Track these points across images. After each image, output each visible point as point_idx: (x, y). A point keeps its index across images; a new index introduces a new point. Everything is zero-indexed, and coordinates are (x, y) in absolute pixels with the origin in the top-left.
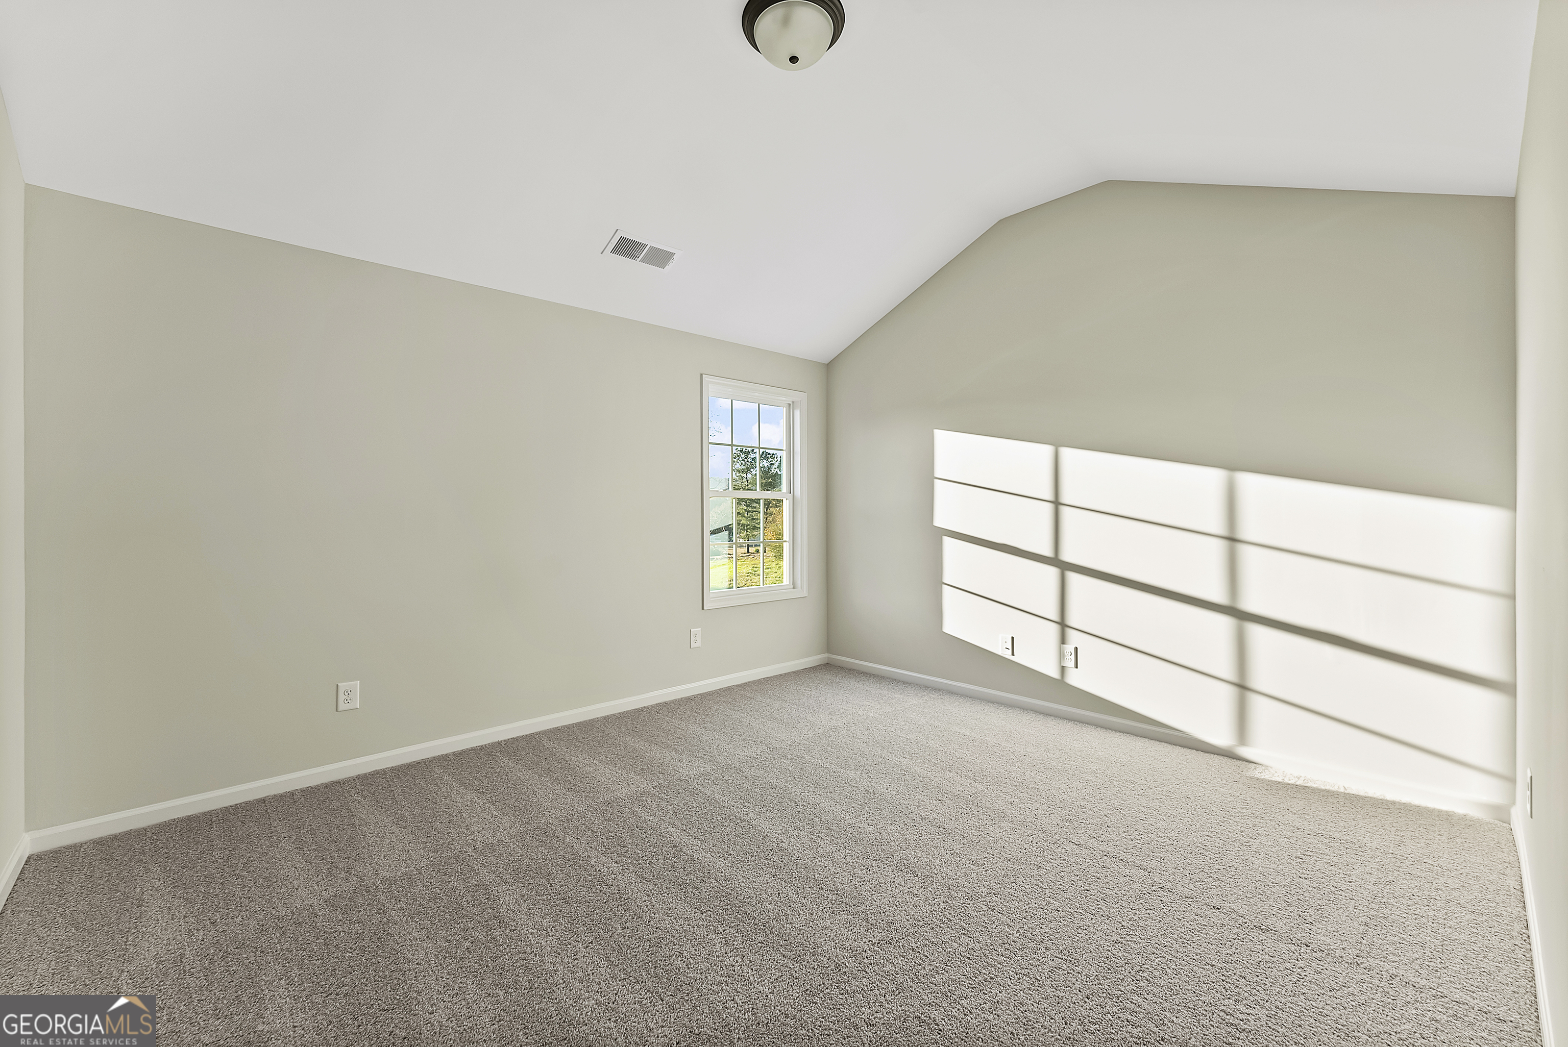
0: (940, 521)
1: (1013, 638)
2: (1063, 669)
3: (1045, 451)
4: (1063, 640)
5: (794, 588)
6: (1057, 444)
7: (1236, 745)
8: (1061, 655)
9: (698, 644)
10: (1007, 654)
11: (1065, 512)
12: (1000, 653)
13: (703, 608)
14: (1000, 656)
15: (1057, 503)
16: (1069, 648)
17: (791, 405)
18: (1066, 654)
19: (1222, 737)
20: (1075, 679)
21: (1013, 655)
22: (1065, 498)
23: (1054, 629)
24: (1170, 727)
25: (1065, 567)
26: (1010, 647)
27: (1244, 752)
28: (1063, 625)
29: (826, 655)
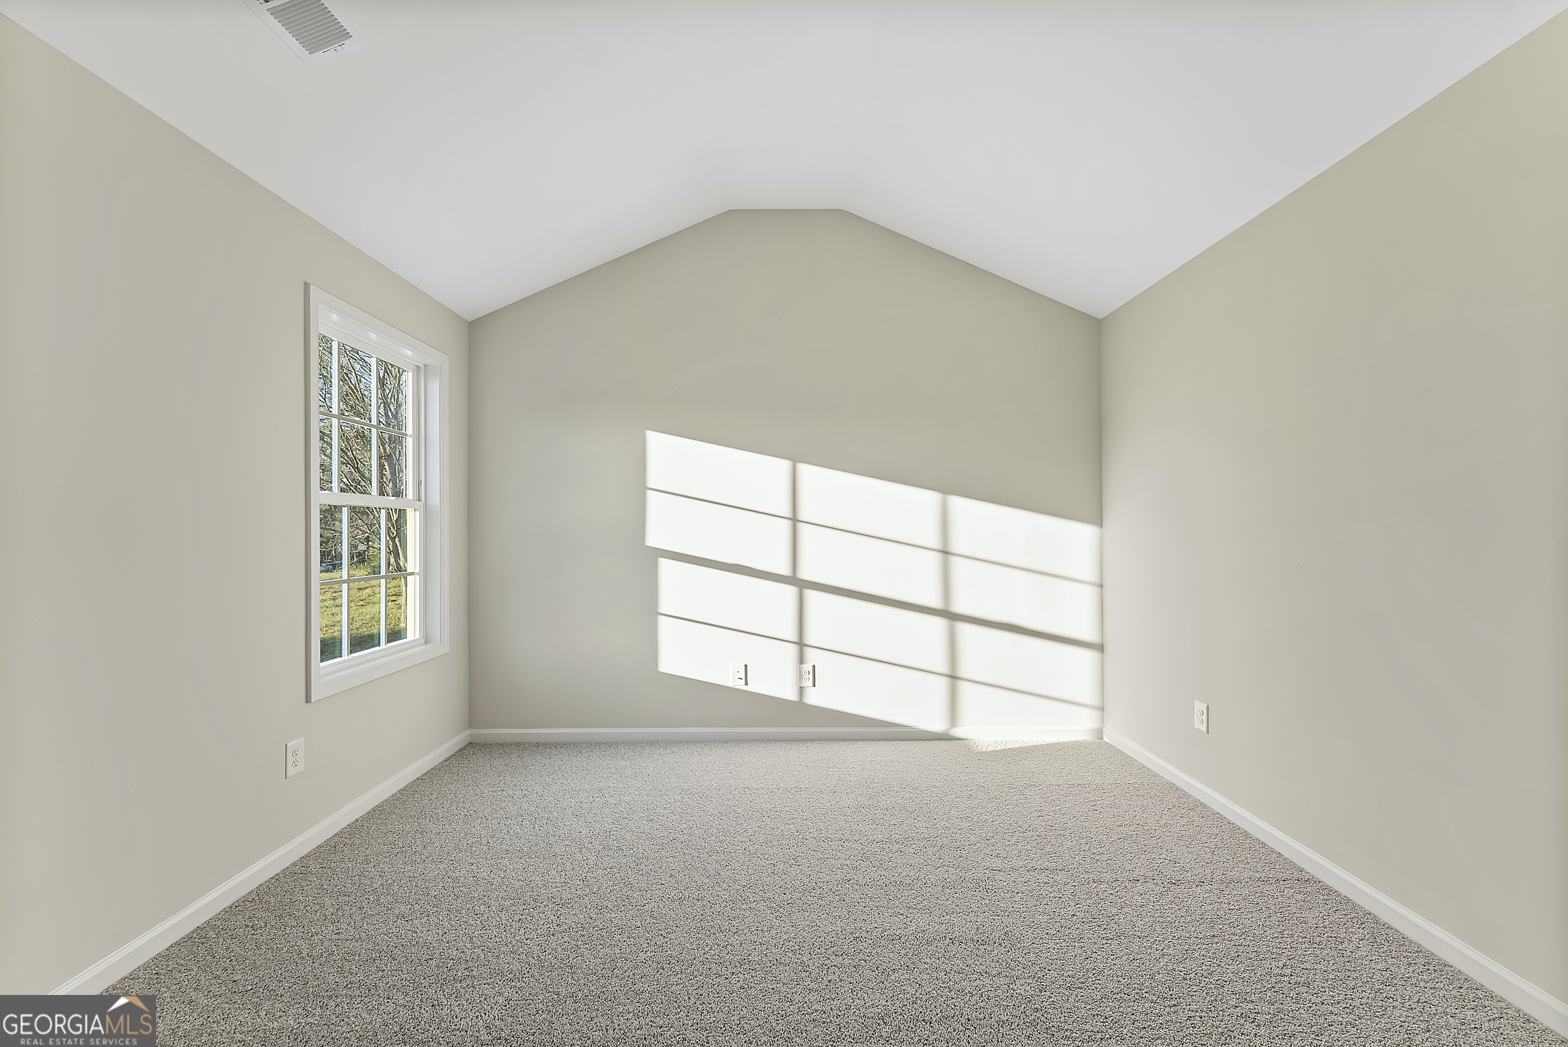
0: (652, 540)
1: (746, 666)
2: (801, 689)
3: (782, 466)
4: (801, 660)
5: (426, 642)
6: (795, 460)
7: (950, 728)
8: (800, 676)
9: (301, 767)
10: (740, 685)
11: (803, 528)
12: (731, 685)
13: (308, 700)
14: (732, 688)
15: (794, 520)
16: (808, 667)
17: (423, 370)
18: (804, 674)
19: (937, 725)
20: (814, 698)
21: (746, 684)
22: (803, 515)
23: (792, 649)
24: (900, 725)
25: (803, 585)
26: (743, 677)
27: (957, 732)
28: (801, 644)
29: (468, 732)
